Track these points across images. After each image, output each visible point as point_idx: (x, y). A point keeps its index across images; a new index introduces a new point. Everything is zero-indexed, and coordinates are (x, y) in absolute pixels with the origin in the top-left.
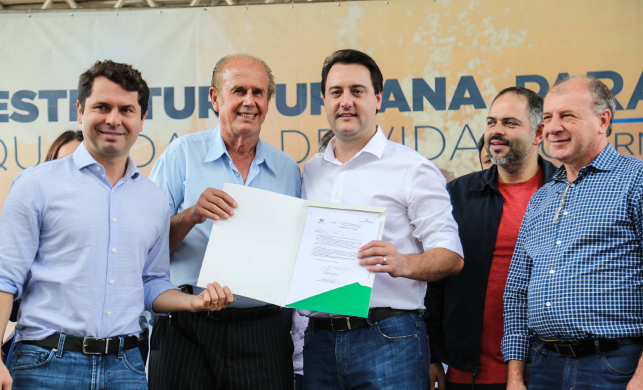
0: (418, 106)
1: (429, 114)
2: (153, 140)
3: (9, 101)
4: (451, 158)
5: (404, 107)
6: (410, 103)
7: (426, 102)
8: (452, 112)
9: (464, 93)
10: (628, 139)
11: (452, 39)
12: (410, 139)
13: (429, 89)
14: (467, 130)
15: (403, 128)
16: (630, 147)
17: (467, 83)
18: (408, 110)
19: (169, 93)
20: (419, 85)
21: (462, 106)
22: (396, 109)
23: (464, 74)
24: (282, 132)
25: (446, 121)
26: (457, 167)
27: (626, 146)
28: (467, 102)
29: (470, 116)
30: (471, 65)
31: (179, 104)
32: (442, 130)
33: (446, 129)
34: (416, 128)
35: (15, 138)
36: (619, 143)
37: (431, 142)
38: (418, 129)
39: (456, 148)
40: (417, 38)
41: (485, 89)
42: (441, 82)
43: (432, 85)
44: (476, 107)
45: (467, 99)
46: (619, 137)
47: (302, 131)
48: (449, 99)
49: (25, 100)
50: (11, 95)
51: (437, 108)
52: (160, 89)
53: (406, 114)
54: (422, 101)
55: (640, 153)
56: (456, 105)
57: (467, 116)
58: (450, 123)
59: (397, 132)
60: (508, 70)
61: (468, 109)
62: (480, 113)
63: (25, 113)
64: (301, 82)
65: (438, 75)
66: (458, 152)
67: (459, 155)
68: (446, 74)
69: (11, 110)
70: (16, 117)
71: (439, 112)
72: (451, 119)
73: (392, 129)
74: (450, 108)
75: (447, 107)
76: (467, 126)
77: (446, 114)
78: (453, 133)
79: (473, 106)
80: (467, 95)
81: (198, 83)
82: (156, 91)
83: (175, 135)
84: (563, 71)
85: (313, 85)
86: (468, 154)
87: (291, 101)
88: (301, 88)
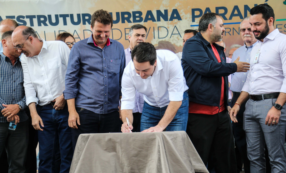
0: (159, 20)
1: (162, 22)
4: (170, 38)
6: (156, 18)
7: (161, 18)
8: (170, 22)
9: (174, 15)
10: (229, 30)
12: (156, 31)
13: (162, 14)
14: (175, 28)
15: (154, 27)
16: (230, 33)
17: (175, 11)
18: (155, 21)
19: (72, 16)
20: (159, 12)
21: (174, 20)
22: (151, 21)
23: (174, 8)
25: (168, 25)
26: (172, 40)
27: (229, 32)
28: (175, 18)
29: (176, 23)
30: (176, 5)
31: (76, 20)
33: (168, 27)
34: (158, 27)
37: (164, 32)
38: (159, 28)
39: (172, 34)
41: (181, 13)
42: (166, 11)
43: (163, 12)
44: (179, 20)
47: (119, 29)
48: (169, 17)
49: (21, 19)
50: (16, 17)
51: (165, 20)
52: (68, 15)
55: (233, 35)
56: (171, 19)
58: (170, 25)
60: (189, 7)
61: (176, 21)
62: (180, 22)
63: (22, 23)
64: (117, 11)
65: (165, 9)
66: (173, 35)
67: (173, 36)
68: (168, 8)
71: (166, 22)
72: (170, 24)
73: (150, 27)
74: (170, 20)
75: (169, 20)
76: (175, 26)
77: (168, 22)
78: (171, 28)
79: (177, 20)
80: (175, 16)
81: (81, 13)
82: (67, 16)
83: (75, 31)
84: (208, 7)
85: (122, 13)
86: (176, 36)
87: (114, 18)
88: (118, 14)
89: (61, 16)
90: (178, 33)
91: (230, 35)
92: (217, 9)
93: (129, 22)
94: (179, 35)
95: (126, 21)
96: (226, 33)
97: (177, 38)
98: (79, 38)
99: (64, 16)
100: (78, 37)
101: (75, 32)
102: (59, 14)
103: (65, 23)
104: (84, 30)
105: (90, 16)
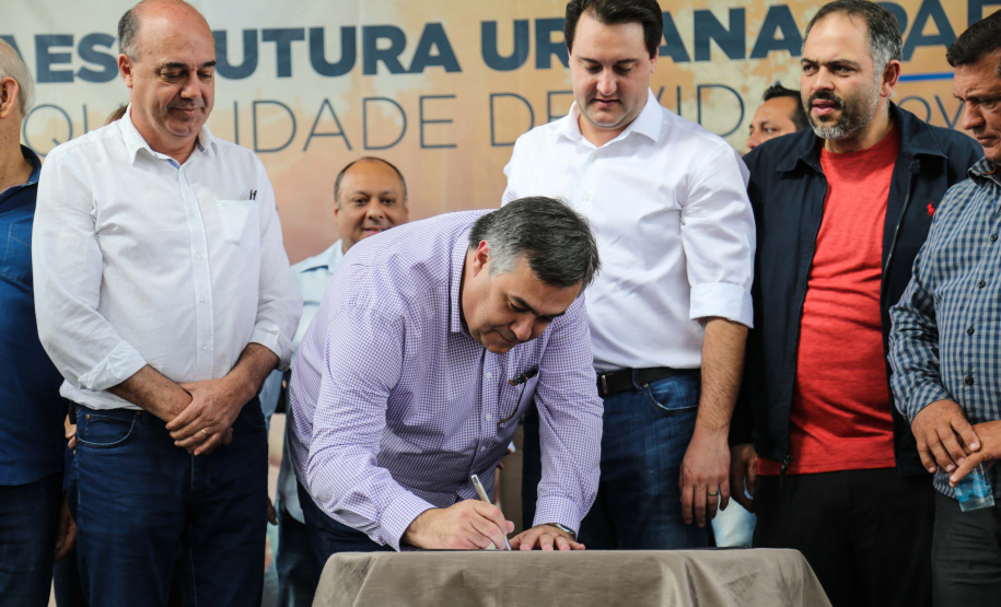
0: (703, 53)
1: (719, 67)
2: (293, 108)
3: (73, 50)
5: (679, 55)
6: (690, 49)
7: (714, 46)
8: (755, 63)
9: (774, 31)
12: (689, 106)
13: (720, 27)
15: (679, 89)
17: (779, 16)
18: (687, 59)
19: (317, 36)
20: (704, 19)
21: (771, 53)
22: (669, 59)
23: (775, 2)
24: (492, 96)
25: (746, 76)
28: (779, 46)
31: (333, 53)
32: (739, 91)
33: (745, 89)
34: (699, 88)
35: (85, 107)
37: (722, 110)
38: (703, 91)
42: (738, 15)
43: (724, 21)
44: (793, 54)
45: (779, 42)
47: (521, 93)
48: (751, 42)
49: (98, 48)
50: (77, 40)
51: (732, 56)
52: (303, 30)
53: (683, 66)
54: (707, 45)
56: (761, 51)
57: (779, 68)
58: (751, 80)
59: (670, 94)
61: (780, 57)
63: (99, 68)
64: (520, 17)
65: (734, 5)
68: (747, 3)
69: (77, 64)
70: (87, 75)
71: (735, 62)
72: (754, 73)
73: (662, 89)
74: (754, 56)
75: (748, 53)
77: (746, 66)
78: (757, 93)
79: (787, 53)
80: (779, 34)
81: (361, 21)
82: (297, 34)
83: (326, 101)
85: (539, 23)
87: (505, 47)
88: (521, 27)
89: (270, 35)
92: (976, 4)
95: (554, 59)
98: (342, 133)
99: (283, 38)
100: (336, 130)
101: (326, 109)
102: (260, 24)
103: (284, 69)
104: (366, 100)
105: (398, 37)
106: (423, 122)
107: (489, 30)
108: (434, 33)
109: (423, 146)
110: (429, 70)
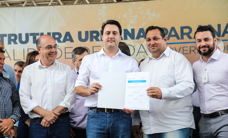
0: (126, 38)
1: (129, 41)
4: (137, 55)
6: (123, 37)
7: (128, 37)
8: (137, 40)
9: (141, 34)
10: (194, 48)
11: (136, 16)
13: (129, 32)
14: (142, 46)
16: (195, 51)
17: (142, 30)
18: (123, 40)
19: (42, 34)
21: (140, 38)
23: (141, 27)
25: (135, 43)
26: (139, 58)
27: (193, 51)
29: (143, 41)
30: (143, 25)
32: (134, 46)
33: (135, 46)
36: (191, 50)
39: (138, 52)
40: (125, 16)
42: (133, 30)
43: (130, 31)
44: (145, 39)
45: (142, 36)
46: (191, 48)
47: (87, 47)
48: (136, 36)
51: (132, 39)
52: (39, 33)
54: (127, 36)
56: (138, 38)
58: (136, 44)
61: (142, 39)
64: (87, 30)
65: (132, 28)
66: (139, 53)
67: (139, 54)
68: (135, 28)
71: (133, 40)
72: (137, 42)
74: (136, 39)
75: (135, 38)
76: (142, 45)
77: (135, 41)
78: (137, 46)
79: (144, 38)
81: (52, 31)
84: (173, 26)
85: (90, 31)
86: (142, 54)
87: (83, 37)
88: (87, 33)
89: (32, 34)
90: (144, 51)
91: (195, 53)
92: (182, 28)
93: (98, 40)
94: (145, 53)
95: (94, 39)
96: (191, 51)
97: (144, 56)
99: (34, 35)
102: (29, 32)
105: (60, 35)
106: (66, 53)
107: (80, 33)
108: (68, 34)
109: (66, 58)
110: (67, 42)
